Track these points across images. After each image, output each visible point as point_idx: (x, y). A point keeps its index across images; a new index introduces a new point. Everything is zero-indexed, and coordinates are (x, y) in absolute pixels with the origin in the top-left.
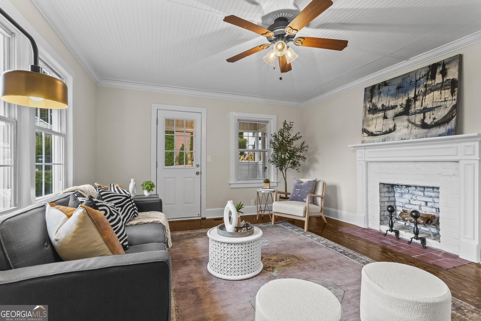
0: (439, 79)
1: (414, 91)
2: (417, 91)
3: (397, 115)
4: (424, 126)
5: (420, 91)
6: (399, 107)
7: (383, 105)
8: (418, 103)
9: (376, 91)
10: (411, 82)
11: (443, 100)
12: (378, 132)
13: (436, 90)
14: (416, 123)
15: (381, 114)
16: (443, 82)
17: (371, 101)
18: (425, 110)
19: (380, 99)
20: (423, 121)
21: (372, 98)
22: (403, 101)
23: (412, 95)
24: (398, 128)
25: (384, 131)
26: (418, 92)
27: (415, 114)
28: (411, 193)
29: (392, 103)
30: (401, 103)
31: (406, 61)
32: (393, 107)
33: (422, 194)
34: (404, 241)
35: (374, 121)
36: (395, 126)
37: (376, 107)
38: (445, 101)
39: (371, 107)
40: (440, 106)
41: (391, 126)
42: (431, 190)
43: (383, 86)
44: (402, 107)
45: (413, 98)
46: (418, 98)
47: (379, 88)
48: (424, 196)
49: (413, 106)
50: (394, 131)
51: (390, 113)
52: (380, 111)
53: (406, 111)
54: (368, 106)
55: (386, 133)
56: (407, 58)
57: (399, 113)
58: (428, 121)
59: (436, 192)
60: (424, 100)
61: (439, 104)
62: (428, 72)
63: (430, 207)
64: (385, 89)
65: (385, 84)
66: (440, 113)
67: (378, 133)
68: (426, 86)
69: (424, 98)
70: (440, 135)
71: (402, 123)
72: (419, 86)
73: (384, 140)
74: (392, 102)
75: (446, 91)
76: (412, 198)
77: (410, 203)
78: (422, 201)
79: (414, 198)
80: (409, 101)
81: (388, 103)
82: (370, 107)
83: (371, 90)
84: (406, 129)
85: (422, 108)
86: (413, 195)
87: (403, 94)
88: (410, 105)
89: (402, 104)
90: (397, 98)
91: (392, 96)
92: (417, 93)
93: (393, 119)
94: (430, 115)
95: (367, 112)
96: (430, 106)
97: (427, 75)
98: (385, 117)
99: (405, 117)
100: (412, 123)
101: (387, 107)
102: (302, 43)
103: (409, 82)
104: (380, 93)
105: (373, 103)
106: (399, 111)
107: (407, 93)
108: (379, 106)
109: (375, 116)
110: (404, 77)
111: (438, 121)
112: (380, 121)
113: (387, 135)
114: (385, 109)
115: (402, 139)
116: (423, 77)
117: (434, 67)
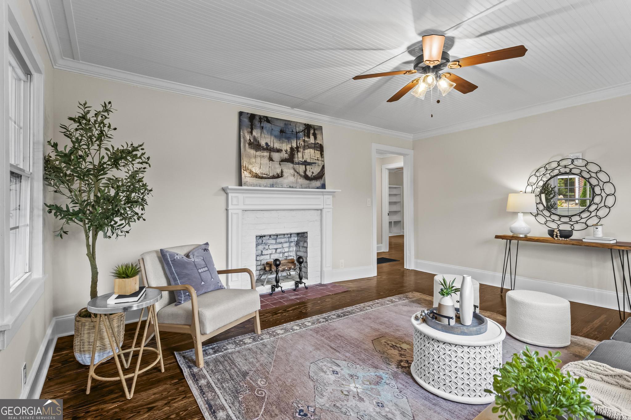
0: (312, 140)
1: (296, 141)
2: (298, 143)
3: (283, 160)
4: (306, 177)
5: (300, 144)
6: (284, 152)
7: (267, 144)
8: (300, 154)
9: (257, 123)
10: (293, 131)
11: (317, 159)
12: (265, 174)
13: (311, 148)
14: (301, 173)
15: (266, 154)
16: (315, 144)
17: (251, 133)
18: (306, 163)
19: (263, 135)
20: (305, 172)
21: (252, 129)
22: (286, 147)
23: (294, 145)
24: (284, 174)
25: (271, 175)
26: (299, 144)
27: (298, 164)
28: (265, 243)
29: (277, 145)
30: (285, 148)
31: (290, 108)
32: (279, 151)
33: (274, 242)
35: (258, 159)
36: (282, 172)
37: (259, 142)
38: (318, 160)
39: (252, 141)
40: (315, 163)
41: (279, 171)
42: (283, 236)
43: (265, 121)
44: (287, 153)
45: (296, 148)
46: (300, 149)
47: (261, 122)
48: (276, 243)
49: (296, 156)
50: (282, 177)
51: (276, 156)
52: (264, 149)
53: (290, 159)
54: (248, 138)
55: (273, 177)
57: (284, 159)
58: (309, 174)
59: (286, 238)
60: (304, 153)
61: (314, 161)
62: (305, 129)
63: (279, 253)
64: (265, 124)
65: (267, 120)
66: (316, 169)
67: (264, 176)
68: (304, 141)
69: (304, 152)
70: (318, 188)
71: (289, 171)
72: (299, 139)
73: (272, 186)
74: (277, 144)
75: (318, 152)
76: (264, 248)
77: (262, 255)
78: (273, 249)
79: (267, 247)
80: (292, 149)
81: (272, 143)
82: (250, 140)
83: (250, 118)
84: (293, 177)
85: (303, 160)
86: (266, 244)
87: (287, 141)
88: (294, 154)
89: (287, 150)
90: (281, 141)
91: (276, 137)
92: (298, 145)
93: (280, 164)
94: (310, 168)
95: (247, 145)
96: (309, 161)
97: (304, 131)
98: (271, 159)
99: (291, 165)
100: (298, 173)
101: (272, 148)
103: (290, 130)
104: (262, 128)
105: (255, 136)
106: (285, 157)
107: (290, 141)
108: (263, 143)
109: (259, 153)
110: (287, 123)
111: (316, 175)
112: (266, 161)
113: (275, 180)
114: (269, 149)
115: (290, 187)
116: (301, 132)
117: (308, 127)
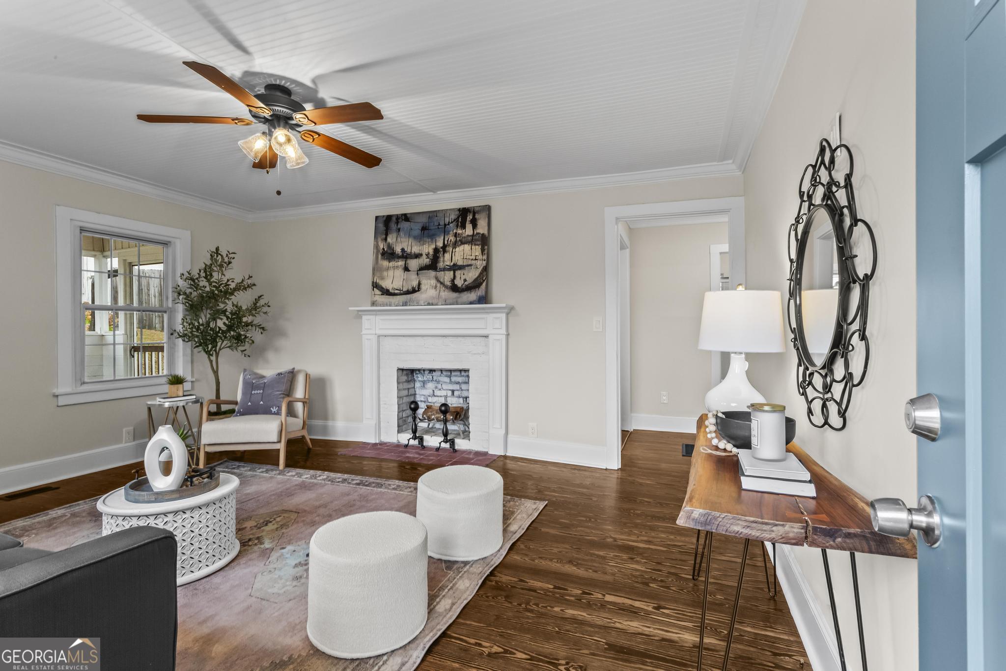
0: (469, 230)
1: (442, 238)
2: (446, 239)
3: (422, 269)
4: (454, 288)
5: (450, 240)
6: (424, 256)
7: (403, 250)
8: (447, 256)
9: (393, 225)
10: (439, 225)
11: (474, 258)
12: (397, 290)
13: (466, 243)
14: (446, 283)
15: (401, 263)
16: (473, 235)
17: (386, 239)
18: (455, 268)
19: (399, 239)
20: (453, 281)
21: (387, 235)
22: (428, 249)
23: (440, 244)
24: (423, 287)
25: (405, 289)
26: (448, 241)
27: (444, 271)
28: (436, 381)
29: (416, 249)
30: (427, 251)
31: (432, 193)
32: (418, 256)
33: (447, 380)
34: (430, 449)
35: (391, 273)
36: (419, 284)
37: (393, 250)
38: (476, 259)
39: (385, 250)
40: (471, 265)
41: (415, 284)
42: (458, 373)
43: (402, 220)
44: (428, 258)
45: (442, 248)
46: (447, 249)
47: (397, 223)
48: (451, 382)
49: (442, 259)
50: (419, 291)
51: (414, 264)
52: (399, 257)
53: (433, 265)
54: (382, 247)
55: (408, 292)
56: (434, 190)
57: (424, 265)
58: (459, 283)
59: (463, 376)
60: (453, 253)
61: (470, 263)
62: (458, 217)
63: (457, 397)
64: (404, 225)
65: (406, 217)
66: (470, 274)
67: (396, 291)
68: (456, 235)
69: (454, 251)
70: (471, 303)
71: (429, 281)
72: (448, 234)
73: (405, 304)
74: (415, 247)
75: (477, 247)
76: (436, 387)
77: (434, 395)
78: (448, 390)
79: (439, 386)
80: (436, 250)
81: (410, 248)
82: (383, 249)
83: (385, 221)
84: (434, 290)
85: (452, 264)
86: (438, 382)
87: (430, 240)
88: (438, 257)
89: (429, 253)
90: (422, 242)
91: (415, 238)
92: (446, 243)
93: (417, 273)
94: (461, 274)
95: (380, 256)
96: (460, 263)
97: (456, 220)
98: (406, 269)
99: (432, 273)
100: (441, 283)
101: (409, 254)
102: (314, 139)
103: (436, 224)
104: (399, 230)
105: (389, 243)
106: (425, 263)
107: (434, 240)
108: (398, 250)
109: (392, 264)
110: (432, 215)
111: (469, 284)
112: (399, 273)
113: (409, 296)
114: (406, 256)
115: (429, 304)
116: (452, 222)
117: (464, 213)
